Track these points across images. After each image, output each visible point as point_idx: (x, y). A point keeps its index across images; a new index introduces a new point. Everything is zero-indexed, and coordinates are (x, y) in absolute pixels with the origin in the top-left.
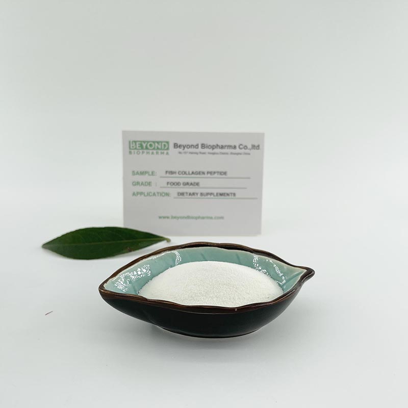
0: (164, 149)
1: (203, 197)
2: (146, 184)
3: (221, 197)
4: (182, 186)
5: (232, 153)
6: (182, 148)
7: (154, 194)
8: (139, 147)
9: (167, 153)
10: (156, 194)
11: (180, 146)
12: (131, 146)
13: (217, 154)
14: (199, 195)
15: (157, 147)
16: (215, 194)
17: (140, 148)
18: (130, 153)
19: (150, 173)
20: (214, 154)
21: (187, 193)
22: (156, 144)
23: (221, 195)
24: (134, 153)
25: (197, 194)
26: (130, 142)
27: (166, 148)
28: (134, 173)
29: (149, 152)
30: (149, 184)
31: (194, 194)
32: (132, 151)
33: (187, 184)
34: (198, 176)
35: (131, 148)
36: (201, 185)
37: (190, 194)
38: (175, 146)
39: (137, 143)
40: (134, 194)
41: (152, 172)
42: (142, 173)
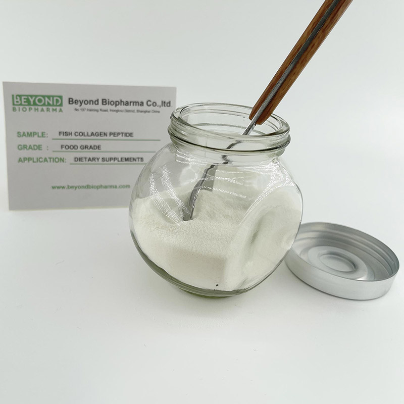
0: (56, 105)
1: (105, 162)
2: (35, 147)
3: (126, 162)
4: (79, 149)
5: (138, 111)
6: (79, 103)
7: (46, 160)
8: (25, 102)
9: (61, 110)
10: (48, 160)
11: (76, 102)
13: (122, 111)
14: (100, 160)
15: (48, 102)
16: (120, 159)
17: (26, 104)
18: (14, 109)
19: (40, 135)
20: (117, 111)
21: (86, 158)
22: (47, 99)
23: (127, 159)
24: (19, 110)
25: (98, 159)
26: (13, 96)
27: (58, 104)
28: (19, 135)
29: (38, 109)
30: (39, 147)
31: (94, 159)
32: (17, 107)
33: (86, 147)
34: (99, 137)
35: (15, 103)
36: (102, 149)
37: (89, 159)
38: (69, 101)
39: (23, 98)
40: (20, 160)
41: (42, 133)
42: (30, 135)
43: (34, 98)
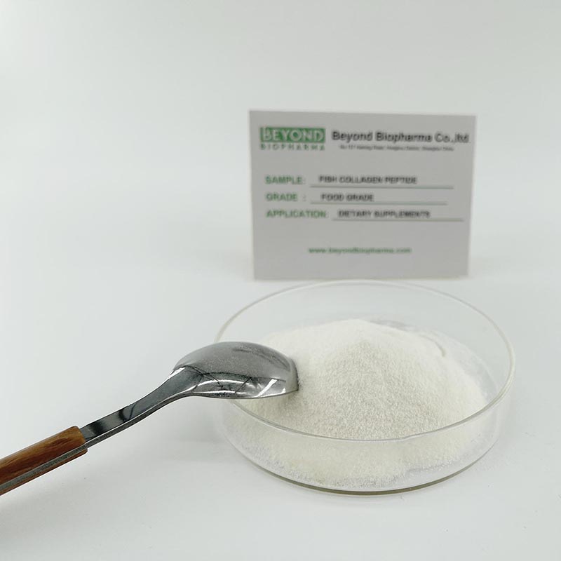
0: (317, 142)
1: (379, 218)
2: (289, 197)
4: (345, 200)
5: (425, 148)
6: (347, 139)
7: (301, 214)
8: (276, 137)
9: (322, 148)
10: (305, 214)
11: (342, 136)
12: (264, 135)
14: (372, 215)
15: (306, 137)
16: (398, 214)
17: (277, 139)
18: (262, 147)
19: (295, 180)
20: (396, 148)
21: (354, 212)
22: (305, 134)
23: (408, 214)
24: (269, 148)
25: (370, 213)
26: (262, 129)
28: (269, 180)
30: (293, 197)
31: (364, 213)
32: (266, 144)
34: (372, 184)
36: (376, 199)
37: (358, 214)
38: (334, 136)
39: (274, 131)
40: (269, 214)
41: (298, 178)
42: (283, 180)
43: (288, 131)
